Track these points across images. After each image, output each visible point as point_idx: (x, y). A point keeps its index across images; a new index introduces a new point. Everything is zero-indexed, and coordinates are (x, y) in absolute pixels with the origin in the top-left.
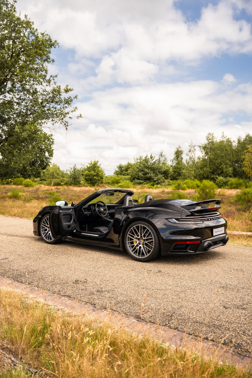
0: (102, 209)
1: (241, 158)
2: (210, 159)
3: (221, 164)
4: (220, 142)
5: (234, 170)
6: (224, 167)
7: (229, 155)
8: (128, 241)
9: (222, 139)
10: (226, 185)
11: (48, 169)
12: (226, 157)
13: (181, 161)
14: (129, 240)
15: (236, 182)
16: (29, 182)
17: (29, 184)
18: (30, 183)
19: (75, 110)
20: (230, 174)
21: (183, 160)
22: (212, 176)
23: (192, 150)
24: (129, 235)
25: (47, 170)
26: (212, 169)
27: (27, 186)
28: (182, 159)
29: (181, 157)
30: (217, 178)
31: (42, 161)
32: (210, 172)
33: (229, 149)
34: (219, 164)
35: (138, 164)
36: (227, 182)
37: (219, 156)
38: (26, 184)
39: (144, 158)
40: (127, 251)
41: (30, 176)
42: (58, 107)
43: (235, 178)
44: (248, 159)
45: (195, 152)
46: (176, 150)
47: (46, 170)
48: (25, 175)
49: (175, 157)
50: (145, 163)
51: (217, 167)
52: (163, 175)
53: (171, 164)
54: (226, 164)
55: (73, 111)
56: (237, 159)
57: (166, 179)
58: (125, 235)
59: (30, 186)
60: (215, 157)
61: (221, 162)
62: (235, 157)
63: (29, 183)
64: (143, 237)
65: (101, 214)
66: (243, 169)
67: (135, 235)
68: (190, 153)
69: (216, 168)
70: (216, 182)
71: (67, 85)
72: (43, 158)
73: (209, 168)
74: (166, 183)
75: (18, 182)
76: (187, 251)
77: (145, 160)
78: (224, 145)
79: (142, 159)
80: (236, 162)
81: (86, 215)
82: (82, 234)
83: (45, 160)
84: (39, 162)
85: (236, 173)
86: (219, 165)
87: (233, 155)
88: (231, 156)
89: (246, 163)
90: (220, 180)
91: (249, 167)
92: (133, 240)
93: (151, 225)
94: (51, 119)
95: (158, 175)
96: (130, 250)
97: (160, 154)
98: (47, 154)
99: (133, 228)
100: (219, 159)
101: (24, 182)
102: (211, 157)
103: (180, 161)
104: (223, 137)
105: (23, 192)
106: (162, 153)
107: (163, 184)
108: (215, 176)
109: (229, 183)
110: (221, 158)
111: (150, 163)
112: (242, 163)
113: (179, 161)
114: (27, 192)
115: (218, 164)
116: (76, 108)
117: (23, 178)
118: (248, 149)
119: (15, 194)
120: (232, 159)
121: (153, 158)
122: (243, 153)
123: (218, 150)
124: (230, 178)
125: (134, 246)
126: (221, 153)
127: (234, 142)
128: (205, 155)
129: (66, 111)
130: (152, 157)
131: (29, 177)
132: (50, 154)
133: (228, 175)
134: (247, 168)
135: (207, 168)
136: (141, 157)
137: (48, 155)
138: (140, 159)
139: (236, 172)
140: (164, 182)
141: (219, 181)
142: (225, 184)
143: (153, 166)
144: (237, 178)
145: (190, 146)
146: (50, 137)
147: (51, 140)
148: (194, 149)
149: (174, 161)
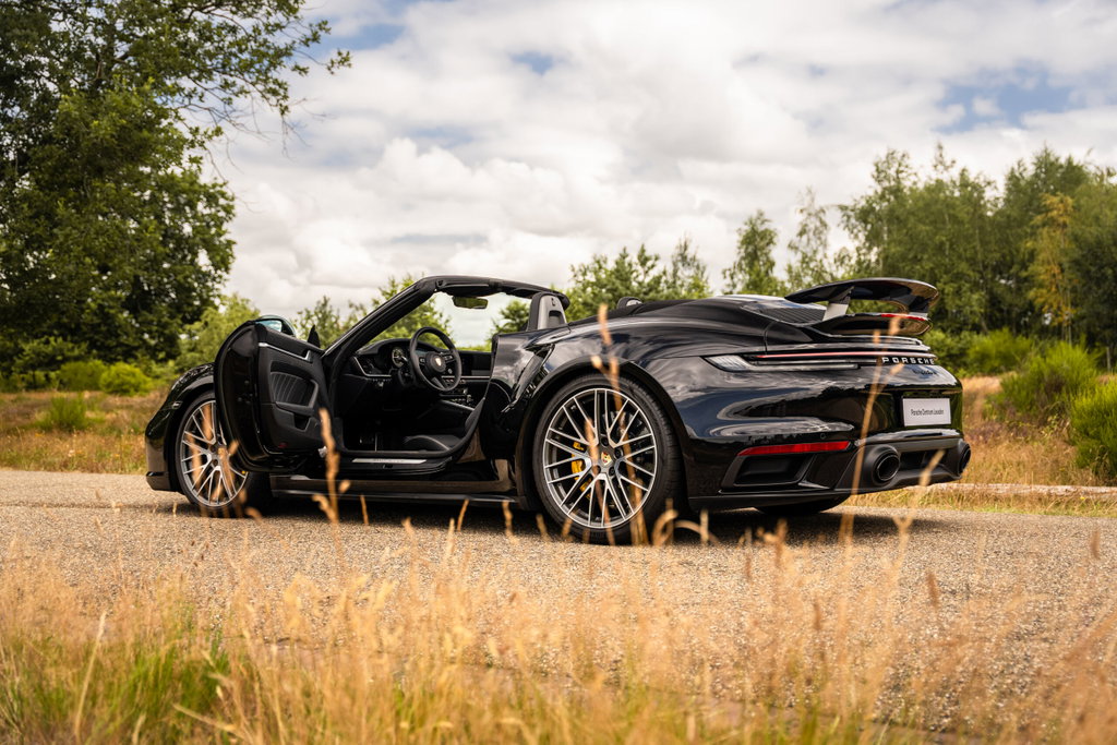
0: (438, 361)
1: (1018, 251)
2: (890, 260)
4: (928, 189)
5: (994, 301)
6: (949, 289)
7: (968, 239)
8: (551, 463)
9: (935, 176)
10: (959, 366)
11: (208, 320)
12: (954, 249)
13: (767, 272)
14: (554, 457)
15: (1002, 349)
16: (128, 375)
17: (129, 383)
18: (133, 381)
19: (315, 33)
20: (977, 320)
21: (775, 269)
23: (812, 226)
24: (553, 436)
25: (206, 324)
27: (121, 389)
28: (772, 264)
29: (768, 259)
31: (184, 290)
33: (968, 213)
35: (589, 289)
36: (963, 352)
37: (924, 248)
38: (117, 382)
39: (611, 265)
40: (545, 503)
41: (134, 352)
43: (998, 332)
44: (1052, 253)
45: (823, 237)
46: (747, 228)
47: (202, 323)
48: (109, 349)
49: (743, 258)
50: (618, 283)
54: (958, 277)
55: (307, 40)
56: (1004, 256)
58: (537, 440)
59: (132, 390)
60: (910, 250)
61: (936, 271)
62: (993, 247)
63: (128, 378)
64: (611, 443)
65: (435, 380)
66: (1031, 294)
67: (579, 434)
72: (186, 278)
75: (79, 377)
76: (796, 486)
77: (617, 270)
78: (943, 201)
79: (606, 271)
80: (1000, 269)
81: (372, 384)
82: (356, 461)
83: (196, 285)
84: (173, 295)
85: (998, 315)
87: (987, 239)
88: (977, 244)
89: (1041, 269)
90: (935, 344)
91: (1057, 287)
92: (570, 455)
93: (641, 385)
94: (218, 78)
96: (558, 499)
97: (678, 251)
98: (203, 259)
99: (568, 408)
100: (926, 257)
101: (104, 375)
102: (893, 250)
103: (762, 274)
104: (940, 167)
105: (102, 410)
106: (686, 248)
109: (972, 354)
110: (934, 255)
111: (640, 284)
112: (1026, 269)
113: (758, 275)
114: (122, 407)
116: (323, 25)
117: (98, 362)
118: (1048, 211)
119: (65, 413)
120: (980, 257)
121: (649, 264)
122: (1029, 230)
123: (920, 221)
124: (975, 336)
125: (572, 481)
126: (936, 234)
127: (989, 183)
128: (867, 245)
129: (279, 40)
130: (647, 259)
131: (128, 354)
132: (218, 258)
133: (965, 323)
134: (1044, 291)
136: (598, 262)
137: (208, 262)
138: (596, 272)
139: (1001, 311)
142: (954, 362)
143: (652, 295)
144: (1006, 330)
145: (802, 211)
146: (218, 188)
147: (222, 201)
148: (818, 224)
149: (740, 276)
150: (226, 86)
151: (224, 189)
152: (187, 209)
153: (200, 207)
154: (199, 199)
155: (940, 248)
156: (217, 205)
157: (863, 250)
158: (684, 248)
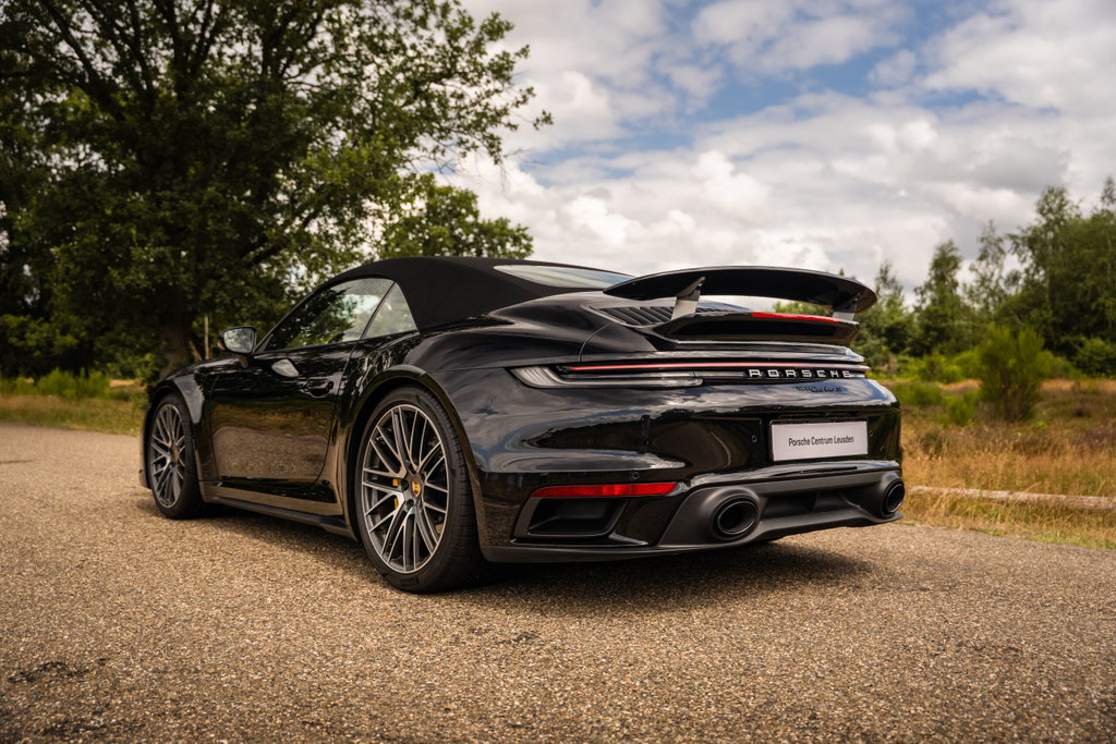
2: (1055, 280)
3: (1096, 295)
4: (1095, 218)
6: (1109, 303)
9: (1102, 207)
13: (951, 291)
19: (524, 97)
21: (957, 288)
22: (1063, 339)
23: (991, 252)
26: (1062, 312)
28: (956, 284)
29: (953, 280)
30: (1081, 345)
32: (1054, 324)
34: (1089, 294)
37: (1087, 269)
42: (471, 93)
45: (1000, 262)
49: (933, 279)
51: (1080, 305)
52: (884, 339)
53: (917, 305)
55: (518, 102)
57: (896, 351)
60: (1072, 271)
61: (1098, 288)
68: (984, 263)
69: (1075, 310)
70: (1080, 357)
71: (495, 12)
73: (1051, 312)
74: (892, 365)
76: (605, 540)
78: (1107, 227)
86: (1088, 299)
90: (1094, 350)
94: (455, 137)
95: (865, 340)
97: (879, 275)
100: (1088, 275)
102: (1059, 271)
103: (947, 293)
104: (1107, 200)
106: (886, 272)
107: (881, 368)
108: (1076, 338)
110: (1096, 274)
113: (943, 293)
115: (1085, 293)
116: (530, 91)
123: (1083, 245)
126: (1098, 257)
128: (1036, 266)
129: (497, 102)
135: (1044, 313)
140: (887, 361)
141: (1088, 354)
145: (982, 240)
146: (521, 232)
147: (524, 242)
148: (996, 250)
149: (929, 294)
150: (461, 143)
151: (526, 232)
152: (499, 248)
153: (508, 246)
154: (507, 241)
155: (1103, 268)
156: (520, 244)
157: (1031, 271)
158: (884, 272)
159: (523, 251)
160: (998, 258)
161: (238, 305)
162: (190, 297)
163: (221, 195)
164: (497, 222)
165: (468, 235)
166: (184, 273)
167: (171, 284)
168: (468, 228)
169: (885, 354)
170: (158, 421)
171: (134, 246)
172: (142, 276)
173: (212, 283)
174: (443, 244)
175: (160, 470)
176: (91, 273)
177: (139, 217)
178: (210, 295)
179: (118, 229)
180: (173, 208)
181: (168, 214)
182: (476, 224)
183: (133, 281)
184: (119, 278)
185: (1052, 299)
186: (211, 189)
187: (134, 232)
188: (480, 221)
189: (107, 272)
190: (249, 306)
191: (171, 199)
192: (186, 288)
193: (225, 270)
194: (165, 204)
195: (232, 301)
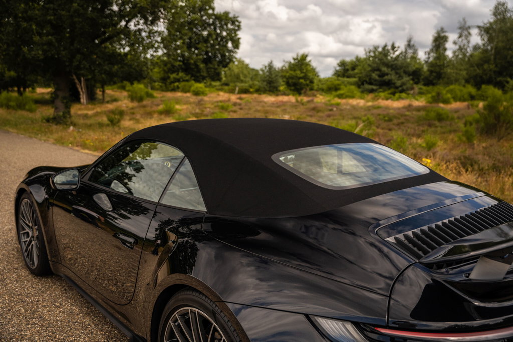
2: (497, 49)
11: (231, 67)
13: (443, 53)
16: (201, 88)
17: (200, 91)
22: (499, 79)
23: (464, 34)
26: (499, 66)
27: (197, 93)
28: (446, 49)
29: (444, 47)
30: (508, 82)
31: (224, 56)
32: (495, 72)
35: (371, 58)
38: (197, 90)
39: (380, 49)
41: (206, 78)
46: (436, 35)
48: (197, 77)
49: (434, 47)
50: (383, 57)
51: (509, 62)
52: (411, 77)
53: (426, 59)
57: (417, 83)
59: (200, 94)
60: (507, 44)
68: (461, 39)
69: (506, 64)
70: (506, 88)
72: (224, 51)
73: (494, 65)
74: (415, 91)
75: (186, 87)
77: (383, 52)
79: (378, 51)
83: (227, 54)
84: (220, 58)
95: (402, 77)
97: (407, 42)
101: (193, 88)
102: (500, 45)
106: (411, 40)
107: (410, 92)
108: (505, 79)
111: (391, 57)
113: (439, 54)
117: (193, 82)
119: (168, 107)
128: (488, 42)
130: (395, 47)
132: (235, 45)
135: (491, 66)
136: (375, 48)
137: (232, 46)
138: (374, 52)
140: (412, 88)
145: (460, 27)
146: (236, 18)
148: (467, 33)
149: (432, 54)
151: (238, 18)
152: (225, 26)
153: (229, 25)
154: (229, 22)
156: (236, 24)
157: (486, 45)
158: (409, 41)
159: (237, 28)
160: (468, 37)
161: (93, 68)
162: (67, 64)
163: (80, 8)
164: (224, 13)
165: (209, 19)
166: (63, 50)
167: (56, 56)
168: (210, 16)
169: (412, 84)
170: (22, 208)
171: (34, 35)
172: (40, 52)
173: (78, 56)
174: (197, 24)
175: (26, 240)
176: (12, 48)
177: (36, 19)
178: (78, 63)
179: (25, 25)
180: (55, 14)
181: (52, 17)
182: (213, 14)
183: (35, 54)
184: (27, 52)
185: (495, 59)
186: (75, 5)
187: (34, 27)
188: (216, 12)
189: (21, 49)
190: (99, 69)
191: (54, 9)
192: (65, 59)
193: (85, 49)
194: (51, 12)
195: (90, 66)
